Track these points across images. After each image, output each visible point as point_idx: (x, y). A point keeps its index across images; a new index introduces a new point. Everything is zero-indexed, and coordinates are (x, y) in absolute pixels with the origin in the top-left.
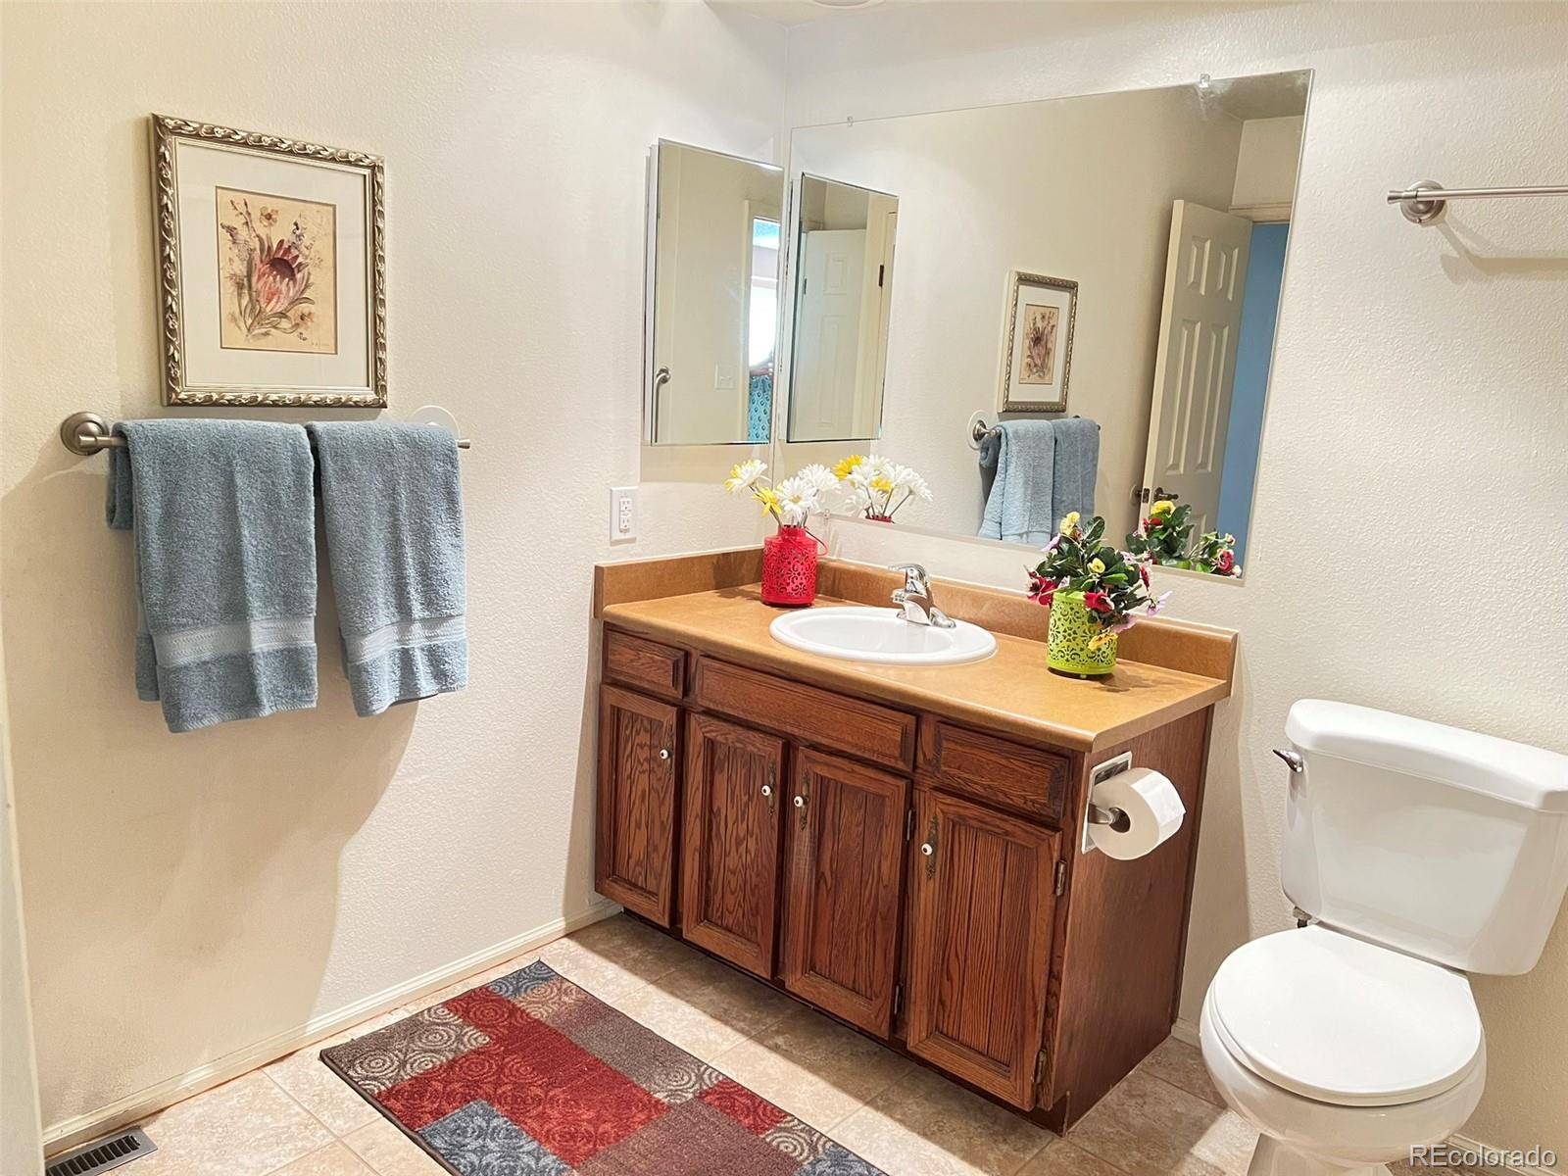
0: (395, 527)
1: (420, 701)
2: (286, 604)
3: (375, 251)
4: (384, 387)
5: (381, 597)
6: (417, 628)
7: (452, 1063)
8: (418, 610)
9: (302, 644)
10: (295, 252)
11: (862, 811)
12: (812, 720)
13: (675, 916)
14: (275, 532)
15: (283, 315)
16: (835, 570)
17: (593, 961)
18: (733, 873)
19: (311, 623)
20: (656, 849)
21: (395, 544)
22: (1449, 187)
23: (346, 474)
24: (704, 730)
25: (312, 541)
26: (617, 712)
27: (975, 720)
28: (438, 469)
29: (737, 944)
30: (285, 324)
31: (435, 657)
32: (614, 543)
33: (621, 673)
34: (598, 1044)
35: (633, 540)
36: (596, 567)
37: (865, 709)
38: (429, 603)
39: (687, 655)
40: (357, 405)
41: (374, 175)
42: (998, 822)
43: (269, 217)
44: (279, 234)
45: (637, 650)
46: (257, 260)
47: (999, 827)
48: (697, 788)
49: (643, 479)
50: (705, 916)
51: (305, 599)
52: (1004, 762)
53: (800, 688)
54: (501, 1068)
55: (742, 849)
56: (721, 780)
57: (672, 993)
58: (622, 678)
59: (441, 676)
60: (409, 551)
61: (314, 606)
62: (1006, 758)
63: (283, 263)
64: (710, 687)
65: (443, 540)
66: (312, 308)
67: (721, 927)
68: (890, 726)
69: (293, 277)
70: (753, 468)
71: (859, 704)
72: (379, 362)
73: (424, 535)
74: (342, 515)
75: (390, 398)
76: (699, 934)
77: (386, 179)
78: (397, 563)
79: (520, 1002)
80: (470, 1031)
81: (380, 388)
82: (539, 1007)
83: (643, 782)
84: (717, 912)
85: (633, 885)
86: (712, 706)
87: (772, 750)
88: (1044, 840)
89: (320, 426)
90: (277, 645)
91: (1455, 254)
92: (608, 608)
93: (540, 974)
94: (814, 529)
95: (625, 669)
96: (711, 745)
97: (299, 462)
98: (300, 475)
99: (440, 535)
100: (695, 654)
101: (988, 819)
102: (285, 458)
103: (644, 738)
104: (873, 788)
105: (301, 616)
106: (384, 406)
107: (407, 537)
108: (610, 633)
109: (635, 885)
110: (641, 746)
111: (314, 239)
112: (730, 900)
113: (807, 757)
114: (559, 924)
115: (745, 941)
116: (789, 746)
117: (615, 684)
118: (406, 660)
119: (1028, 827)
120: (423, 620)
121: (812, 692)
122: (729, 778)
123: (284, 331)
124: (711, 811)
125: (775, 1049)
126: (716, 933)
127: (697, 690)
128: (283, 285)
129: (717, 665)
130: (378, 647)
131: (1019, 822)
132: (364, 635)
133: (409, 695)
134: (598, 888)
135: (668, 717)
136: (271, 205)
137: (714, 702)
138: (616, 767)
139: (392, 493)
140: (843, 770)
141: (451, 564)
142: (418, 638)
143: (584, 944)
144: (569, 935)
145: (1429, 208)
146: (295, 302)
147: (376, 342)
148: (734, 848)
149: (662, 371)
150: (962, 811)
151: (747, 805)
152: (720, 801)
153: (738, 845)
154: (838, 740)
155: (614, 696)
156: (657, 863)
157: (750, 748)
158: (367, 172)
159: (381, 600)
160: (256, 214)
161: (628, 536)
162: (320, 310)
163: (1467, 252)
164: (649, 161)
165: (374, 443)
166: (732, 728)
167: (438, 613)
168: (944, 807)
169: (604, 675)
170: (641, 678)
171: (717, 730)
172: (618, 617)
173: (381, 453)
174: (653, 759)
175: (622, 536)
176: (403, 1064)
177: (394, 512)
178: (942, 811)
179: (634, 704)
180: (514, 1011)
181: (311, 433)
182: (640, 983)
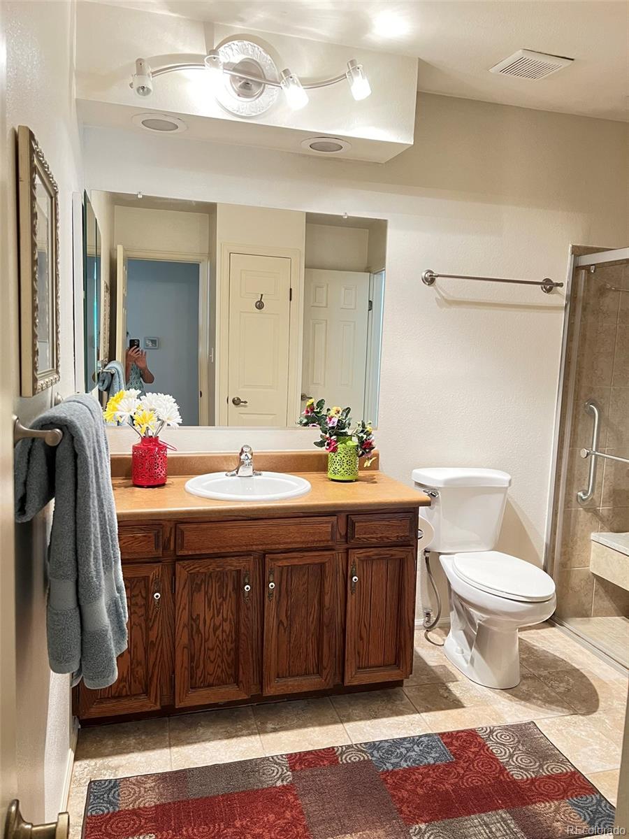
11: (306, 576)
12: (273, 537)
17: (117, 760)
20: (139, 664)
22: (436, 272)
24: (188, 570)
27: (372, 508)
29: (223, 690)
37: (307, 521)
39: (163, 527)
42: (388, 552)
47: (388, 554)
48: (184, 608)
52: (387, 523)
55: (219, 632)
56: (198, 597)
62: (389, 521)
64: (191, 541)
67: (204, 687)
68: (325, 525)
71: (303, 520)
76: (187, 700)
84: (200, 679)
86: (189, 554)
87: (246, 563)
88: (409, 552)
91: (439, 298)
93: (106, 787)
96: (190, 578)
100: (168, 525)
101: (382, 552)
104: (317, 561)
109: (120, 697)
112: (210, 667)
113: (271, 559)
115: (225, 686)
116: (263, 557)
119: (402, 549)
121: (271, 522)
122: (206, 593)
124: (192, 618)
129: (194, 526)
131: (397, 548)
135: (155, 571)
137: (193, 549)
140: (297, 558)
143: (93, 757)
144: (75, 759)
145: (430, 280)
148: (211, 634)
150: (368, 554)
151: (221, 604)
153: (215, 632)
154: (291, 543)
156: (142, 672)
157: (228, 568)
163: (443, 297)
166: (212, 561)
168: (358, 556)
171: (198, 567)
178: (358, 558)
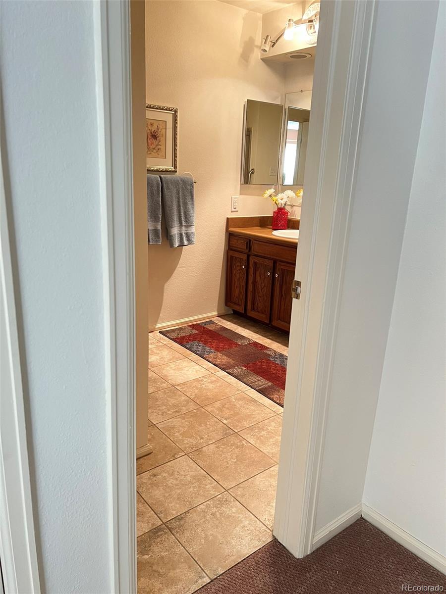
0: (179, 202)
1: (184, 247)
2: (155, 219)
3: (175, 132)
4: (176, 167)
5: (175, 218)
6: (183, 228)
7: (190, 335)
8: (184, 223)
9: (158, 228)
10: (157, 133)
13: (246, 310)
14: (153, 201)
15: (154, 149)
16: (294, 221)
17: (224, 321)
18: (260, 297)
19: (160, 224)
20: (241, 293)
21: (179, 206)
23: (168, 188)
24: (254, 260)
25: (161, 203)
26: (232, 257)
28: (189, 188)
29: (261, 315)
30: (155, 151)
31: (188, 235)
32: (232, 212)
33: (233, 247)
34: (224, 334)
35: (237, 211)
36: (227, 218)
38: (186, 222)
39: (250, 241)
40: (170, 171)
41: (175, 113)
43: (152, 125)
44: (154, 128)
45: (237, 240)
46: (149, 136)
48: (252, 275)
49: (240, 194)
50: (253, 309)
51: (159, 217)
53: (278, 247)
54: (201, 337)
55: (263, 290)
56: (258, 273)
57: (244, 328)
58: (233, 248)
59: (189, 240)
60: (182, 208)
61: (161, 219)
63: (154, 136)
64: (256, 248)
65: (190, 206)
66: (161, 147)
67: (257, 311)
69: (156, 139)
70: (271, 191)
72: (175, 161)
73: (185, 204)
74: (167, 197)
75: (178, 170)
76: (252, 314)
77: (178, 114)
78: (179, 211)
79: (206, 326)
80: (194, 330)
81: (175, 167)
82: (211, 327)
83: (238, 276)
84: (256, 308)
85: (235, 303)
86: (256, 253)
87: (271, 264)
89: (162, 176)
90: (153, 228)
92: (230, 229)
93: (211, 322)
94: (288, 208)
95: (234, 245)
96: (255, 263)
97: (158, 184)
98: (158, 187)
99: (189, 205)
100: (252, 240)
102: (155, 184)
103: (238, 264)
105: (158, 222)
106: (176, 172)
107: (182, 205)
108: (231, 236)
109: (236, 304)
110: (238, 266)
111: (161, 129)
112: (259, 304)
113: (279, 264)
114: (216, 313)
115: (263, 314)
116: (275, 262)
117: (232, 250)
118: (181, 235)
120: (185, 226)
122: (260, 272)
123: (155, 153)
124: (255, 281)
125: (269, 338)
126: (256, 313)
127: (252, 249)
128: (154, 141)
129: (258, 242)
130: (175, 231)
132: (172, 228)
133: (182, 245)
134: (226, 305)
135: (245, 257)
136: (152, 121)
137: (256, 252)
138: (231, 273)
139: (178, 193)
140: (288, 266)
141: (192, 212)
142: (184, 231)
143: (222, 318)
144: (218, 316)
146: (157, 145)
147: (175, 156)
148: (261, 291)
149: (252, 170)
151: (264, 278)
152: (258, 278)
155: (231, 253)
156: (241, 297)
157: (265, 264)
158: (174, 112)
159: (175, 220)
160: (149, 124)
161: (236, 210)
162: (162, 147)
164: (244, 105)
165: (174, 181)
166: (261, 259)
167: (189, 225)
169: (229, 248)
170: (238, 248)
171: (257, 260)
172: (232, 231)
173: (176, 183)
174: (241, 269)
175: (234, 210)
176: (179, 334)
177: (179, 198)
179: (236, 255)
180: (204, 328)
181: (160, 177)
182: (236, 326)
